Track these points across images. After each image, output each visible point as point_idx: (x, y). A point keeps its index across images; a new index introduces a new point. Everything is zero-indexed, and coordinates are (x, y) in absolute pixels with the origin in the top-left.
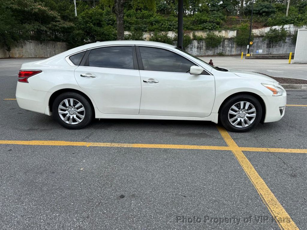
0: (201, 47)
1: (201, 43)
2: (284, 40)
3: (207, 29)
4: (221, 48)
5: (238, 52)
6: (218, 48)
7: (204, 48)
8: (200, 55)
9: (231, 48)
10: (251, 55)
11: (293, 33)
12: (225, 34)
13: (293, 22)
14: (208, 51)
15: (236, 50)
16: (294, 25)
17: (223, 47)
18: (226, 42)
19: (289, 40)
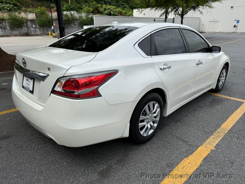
0: (5, 27)
1: (4, 23)
2: (74, 23)
3: (5, 9)
4: (26, 28)
5: (41, 32)
6: (22, 29)
7: (8, 28)
8: (6, 35)
9: (35, 29)
10: (56, 34)
11: (78, 18)
12: (25, 15)
13: (75, 9)
14: (13, 31)
15: (40, 30)
16: (77, 12)
17: (27, 28)
18: (29, 23)
19: (77, 23)
